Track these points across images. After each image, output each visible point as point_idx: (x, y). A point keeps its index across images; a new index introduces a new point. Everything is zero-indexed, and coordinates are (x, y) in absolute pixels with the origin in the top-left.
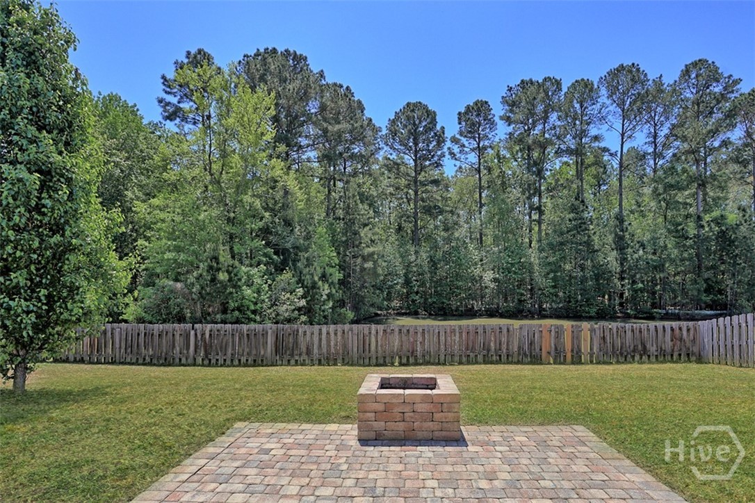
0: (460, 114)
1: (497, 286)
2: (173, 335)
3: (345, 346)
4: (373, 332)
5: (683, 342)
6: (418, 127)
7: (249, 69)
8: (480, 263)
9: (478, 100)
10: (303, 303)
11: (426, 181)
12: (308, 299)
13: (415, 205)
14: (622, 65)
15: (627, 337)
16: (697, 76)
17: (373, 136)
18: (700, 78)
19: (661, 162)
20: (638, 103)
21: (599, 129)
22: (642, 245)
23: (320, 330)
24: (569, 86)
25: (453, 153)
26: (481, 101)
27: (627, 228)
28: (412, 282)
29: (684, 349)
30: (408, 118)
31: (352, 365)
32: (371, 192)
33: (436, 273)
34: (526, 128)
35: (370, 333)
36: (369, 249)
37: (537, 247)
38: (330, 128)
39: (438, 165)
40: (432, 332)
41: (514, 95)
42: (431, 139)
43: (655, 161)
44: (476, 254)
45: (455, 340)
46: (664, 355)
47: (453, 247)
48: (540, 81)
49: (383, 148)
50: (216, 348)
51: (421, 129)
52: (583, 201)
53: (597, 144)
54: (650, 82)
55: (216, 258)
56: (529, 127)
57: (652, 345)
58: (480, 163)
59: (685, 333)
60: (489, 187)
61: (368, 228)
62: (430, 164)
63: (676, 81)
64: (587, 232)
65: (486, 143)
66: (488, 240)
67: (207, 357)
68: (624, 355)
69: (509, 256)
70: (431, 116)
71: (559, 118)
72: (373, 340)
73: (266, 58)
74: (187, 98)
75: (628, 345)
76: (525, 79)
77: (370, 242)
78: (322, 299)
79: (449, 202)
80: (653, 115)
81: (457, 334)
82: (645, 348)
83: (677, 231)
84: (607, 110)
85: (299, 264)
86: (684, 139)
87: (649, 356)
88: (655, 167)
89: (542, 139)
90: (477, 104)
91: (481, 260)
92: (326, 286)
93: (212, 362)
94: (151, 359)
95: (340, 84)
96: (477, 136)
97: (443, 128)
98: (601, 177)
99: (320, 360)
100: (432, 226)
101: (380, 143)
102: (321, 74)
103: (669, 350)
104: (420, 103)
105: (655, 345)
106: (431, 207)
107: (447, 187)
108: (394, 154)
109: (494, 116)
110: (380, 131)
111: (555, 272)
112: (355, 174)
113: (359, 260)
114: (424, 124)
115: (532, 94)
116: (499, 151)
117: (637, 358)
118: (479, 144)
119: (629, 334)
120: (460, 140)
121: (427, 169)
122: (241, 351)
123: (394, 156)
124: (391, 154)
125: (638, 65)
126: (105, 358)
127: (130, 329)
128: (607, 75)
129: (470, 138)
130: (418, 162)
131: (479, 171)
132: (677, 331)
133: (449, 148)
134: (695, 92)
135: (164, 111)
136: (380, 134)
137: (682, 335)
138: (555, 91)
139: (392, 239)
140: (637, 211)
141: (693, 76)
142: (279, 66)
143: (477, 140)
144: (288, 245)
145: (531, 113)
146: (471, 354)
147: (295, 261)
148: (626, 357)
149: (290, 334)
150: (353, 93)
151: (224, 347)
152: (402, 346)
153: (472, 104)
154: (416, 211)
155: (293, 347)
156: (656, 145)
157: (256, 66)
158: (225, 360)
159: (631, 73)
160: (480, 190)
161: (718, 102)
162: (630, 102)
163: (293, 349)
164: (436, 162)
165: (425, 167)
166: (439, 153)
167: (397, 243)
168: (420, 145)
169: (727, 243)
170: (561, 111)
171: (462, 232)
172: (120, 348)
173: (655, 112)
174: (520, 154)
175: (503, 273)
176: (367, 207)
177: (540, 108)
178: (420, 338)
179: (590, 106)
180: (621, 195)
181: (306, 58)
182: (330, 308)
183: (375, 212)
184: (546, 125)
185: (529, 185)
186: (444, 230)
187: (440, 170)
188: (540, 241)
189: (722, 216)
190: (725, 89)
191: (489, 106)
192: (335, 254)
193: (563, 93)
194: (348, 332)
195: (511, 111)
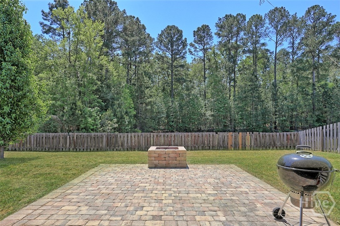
0: (194, 31)
1: (213, 118)
2: (59, 138)
3: (139, 142)
4: (152, 136)
5: (292, 141)
6: (173, 38)
7: (88, 9)
8: (204, 107)
9: (204, 25)
10: (116, 125)
11: (177, 65)
12: (119, 124)
13: (172, 78)
14: (277, 7)
15: (267, 139)
16: (314, 13)
17: (150, 43)
18: (315, 15)
19: (296, 57)
20: (284, 27)
21: (265, 40)
22: (285, 98)
23: (128, 135)
24: (250, 18)
25: (191, 52)
26: (205, 25)
27: (278, 90)
28: (170, 116)
29: (292, 144)
30: (168, 34)
31: (142, 151)
32: (149, 71)
33: (182, 112)
34: (228, 39)
35: (150, 137)
36: (148, 99)
37: (233, 98)
38: (129, 39)
39: (183, 57)
40: (178, 136)
41: (222, 22)
42: (180, 44)
43: (293, 56)
44: (202, 102)
45: (189, 140)
46: (284, 147)
47: (191, 99)
48: (235, 15)
49: (155, 49)
50: (79, 144)
51: (175, 39)
52: (256, 76)
53: (264, 47)
54: (291, 16)
55: (74, 104)
56: (229, 39)
57: (278, 142)
58: (204, 57)
59: (293, 136)
60: (209, 69)
61: (148, 89)
62: (179, 57)
63: (303, 16)
64: (258, 91)
65: (208, 46)
66: (209, 95)
67: (75, 148)
68: (265, 147)
69: (219, 104)
70: (180, 33)
71: (245, 34)
72: (152, 139)
73: (96, 3)
74: (55, 22)
75: (267, 142)
76: (227, 14)
77: (149, 96)
78: (126, 124)
79: (189, 76)
80: (292, 33)
81: (190, 137)
82: (275, 143)
83: (303, 91)
84: (269, 30)
85: (115, 107)
86: (307, 45)
87: (277, 147)
88: (293, 59)
89: (235, 45)
90: (203, 27)
91: (205, 106)
92: (128, 117)
93: (77, 150)
94: (49, 149)
95: (133, 16)
96: (203, 43)
97: (186, 39)
98: (267, 64)
99: (127, 149)
100: (180, 88)
101: (154, 46)
102: (124, 12)
103: (285, 145)
104: (174, 26)
105: (279, 142)
106: (179, 79)
107: (188, 68)
108: (161, 52)
109: (212, 33)
110: (154, 40)
111: (242, 111)
112: (141, 62)
113: (144, 105)
114: (176, 36)
115: (231, 22)
116: (214, 51)
117: (271, 148)
118: (204, 47)
119: (268, 137)
120: (195, 45)
121: (178, 60)
122: (91, 145)
123: (161, 53)
124: (159, 52)
125: (284, 8)
126: (26, 149)
127: (38, 135)
128: (269, 13)
129: (200, 44)
130: (173, 56)
131: (204, 61)
132: (289, 136)
133: (189, 49)
134: (313, 22)
135: (43, 29)
136: (154, 41)
137: (291, 137)
138: (243, 21)
139: (160, 95)
140: (283, 81)
141: (312, 13)
142: (103, 7)
143: (203, 45)
144: (109, 97)
145: (230, 32)
146: (196, 146)
147: (112, 105)
148: (266, 147)
149: (114, 137)
150: (140, 21)
151: (83, 143)
152: (165, 142)
153: (200, 27)
154: (172, 80)
155: (115, 143)
156: (293, 48)
157: (91, 7)
158: (83, 149)
159: (281, 12)
160: (204, 70)
161: (324, 27)
162: (280, 26)
163: (115, 144)
164: (182, 56)
165: (177, 58)
166: (184, 51)
167: (162, 97)
168: (174, 47)
169: (328, 97)
170: (246, 31)
171: (195, 91)
172: (34, 144)
173: (293, 31)
174: (225, 53)
175: (216, 112)
176: (148, 79)
177: (235, 29)
178: (173, 139)
179: (261, 28)
180: (275, 73)
181: (116, 3)
182: (130, 128)
183: (152, 81)
184: (238, 38)
185: (229, 68)
186: (186, 90)
187: (184, 60)
188: (234, 96)
189: (326, 84)
190: (328, 20)
191: (209, 28)
192: (132, 102)
193: (246, 22)
194: (140, 136)
195: (220, 30)
